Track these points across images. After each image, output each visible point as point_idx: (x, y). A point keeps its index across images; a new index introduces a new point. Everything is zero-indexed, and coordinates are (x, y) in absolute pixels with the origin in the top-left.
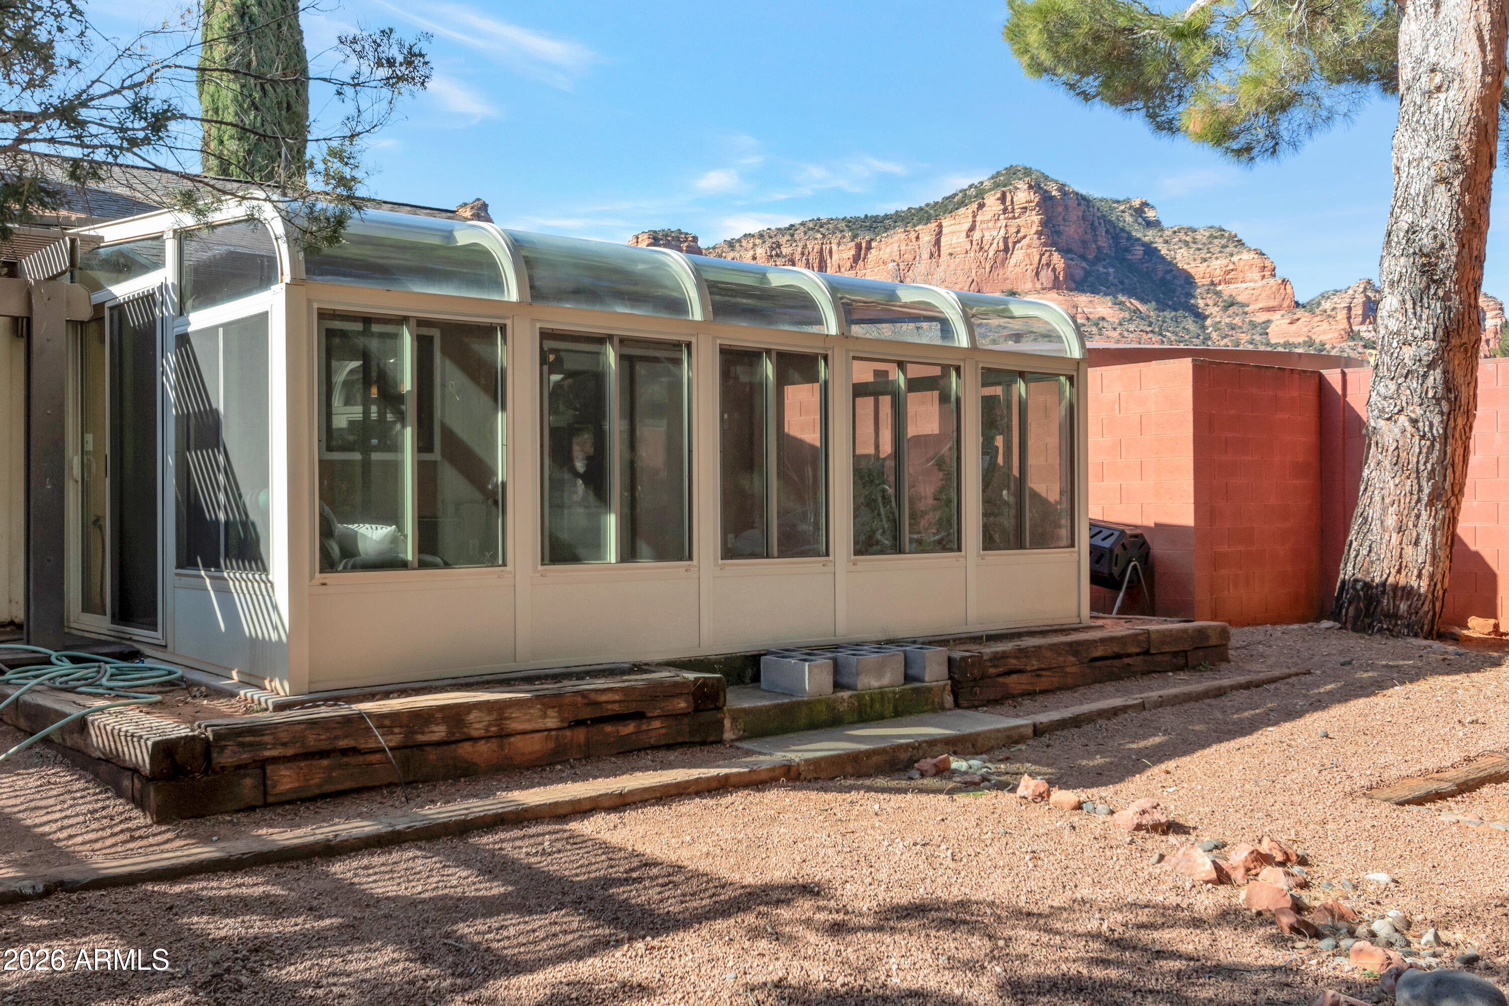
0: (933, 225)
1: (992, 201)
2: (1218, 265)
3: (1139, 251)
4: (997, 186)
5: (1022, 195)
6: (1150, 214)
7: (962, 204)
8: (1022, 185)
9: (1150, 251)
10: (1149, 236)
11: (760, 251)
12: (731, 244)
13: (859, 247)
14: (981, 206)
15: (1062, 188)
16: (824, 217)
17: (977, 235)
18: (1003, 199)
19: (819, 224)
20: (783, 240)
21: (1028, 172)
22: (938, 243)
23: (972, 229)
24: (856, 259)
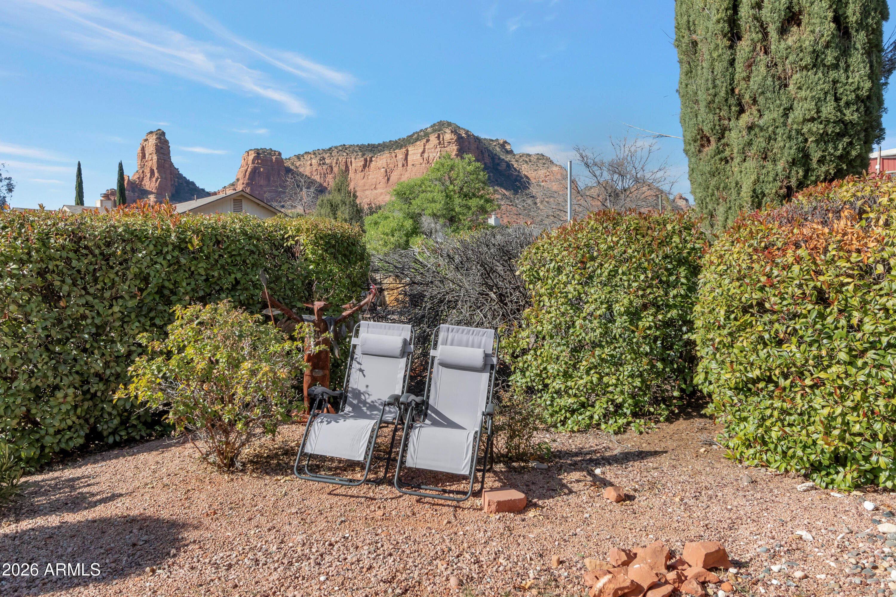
0: (404, 150)
1: (433, 138)
2: (542, 172)
3: (504, 165)
4: (434, 131)
5: (448, 136)
6: (508, 147)
7: (417, 140)
8: (448, 131)
9: (509, 166)
10: (508, 158)
11: (314, 161)
12: (298, 157)
13: (366, 160)
14: (428, 141)
15: (467, 132)
16: (347, 143)
17: (426, 155)
18: (438, 137)
19: (344, 148)
20: (326, 156)
21: (449, 124)
22: (406, 159)
23: (423, 152)
24: (365, 166)
